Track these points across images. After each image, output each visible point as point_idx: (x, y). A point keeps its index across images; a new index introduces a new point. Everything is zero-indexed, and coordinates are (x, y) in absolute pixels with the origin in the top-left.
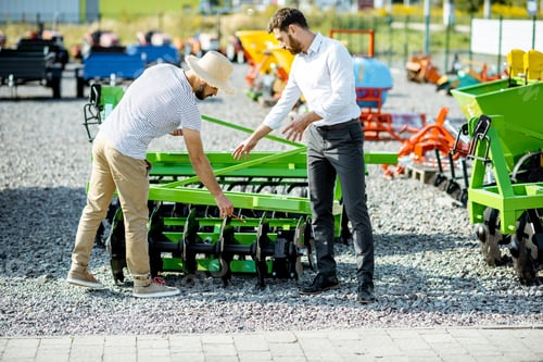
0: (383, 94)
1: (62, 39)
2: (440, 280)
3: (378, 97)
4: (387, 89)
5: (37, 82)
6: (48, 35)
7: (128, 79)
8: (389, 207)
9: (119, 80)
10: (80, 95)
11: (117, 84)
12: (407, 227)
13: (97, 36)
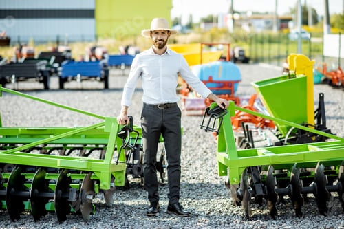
0: (235, 85)
1: (69, 51)
3: (231, 87)
4: (237, 82)
5: (34, 79)
6: (62, 49)
7: (91, 77)
8: (201, 162)
9: (83, 78)
10: (61, 87)
11: (82, 80)
12: (201, 177)
13: (93, 49)
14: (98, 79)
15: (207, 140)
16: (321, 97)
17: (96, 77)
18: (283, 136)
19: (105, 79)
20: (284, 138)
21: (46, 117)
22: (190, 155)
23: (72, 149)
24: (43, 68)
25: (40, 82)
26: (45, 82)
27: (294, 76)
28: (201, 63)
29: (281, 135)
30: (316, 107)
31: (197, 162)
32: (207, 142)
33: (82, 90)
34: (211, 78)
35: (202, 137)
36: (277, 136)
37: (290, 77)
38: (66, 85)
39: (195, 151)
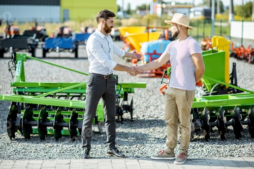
1: (45, 30)
2: (154, 139)
5: (25, 50)
6: (39, 28)
7: (66, 49)
8: (154, 108)
9: (61, 49)
10: (44, 56)
11: (60, 51)
12: (156, 116)
13: (62, 29)
14: (71, 50)
15: (155, 93)
16: (234, 65)
17: (69, 49)
18: (208, 91)
19: (76, 51)
20: (209, 92)
21: (41, 77)
22: (145, 103)
23: (73, 97)
24: (31, 42)
25: (29, 52)
26: (33, 52)
27: (217, 51)
28: (148, 41)
29: (207, 90)
30: (231, 72)
31: (151, 107)
32: (156, 95)
33: (59, 58)
34: (155, 51)
35: (151, 91)
36: (205, 91)
37: (213, 51)
38: (48, 55)
39: (149, 101)
